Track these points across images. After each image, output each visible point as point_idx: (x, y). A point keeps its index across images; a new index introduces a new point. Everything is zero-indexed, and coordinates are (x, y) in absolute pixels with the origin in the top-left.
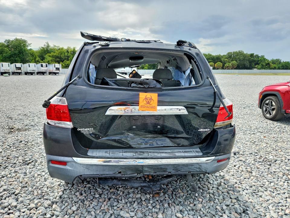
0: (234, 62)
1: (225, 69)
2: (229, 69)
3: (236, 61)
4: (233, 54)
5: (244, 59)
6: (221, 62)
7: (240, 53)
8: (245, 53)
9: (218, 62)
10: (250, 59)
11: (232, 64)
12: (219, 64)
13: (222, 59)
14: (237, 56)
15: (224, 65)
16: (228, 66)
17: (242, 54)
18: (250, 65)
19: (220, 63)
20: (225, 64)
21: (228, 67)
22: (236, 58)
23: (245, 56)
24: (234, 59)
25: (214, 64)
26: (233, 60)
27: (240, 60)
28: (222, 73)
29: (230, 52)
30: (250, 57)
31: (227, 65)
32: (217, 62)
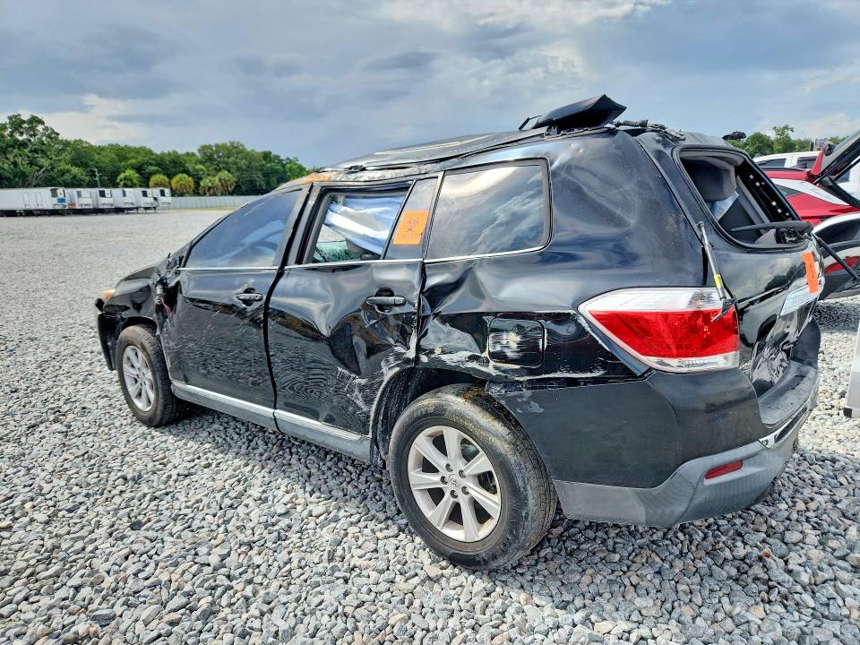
0: (224, 174)
1: (205, 194)
2: (215, 195)
3: (229, 171)
4: (218, 152)
5: (249, 167)
6: (186, 172)
7: (234, 150)
8: (249, 148)
9: (180, 175)
10: (263, 165)
11: (220, 180)
12: (181, 179)
13: (189, 166)
14: (228, 157)
15: (197, 184)
16: (210, 185)
17: (241, 152)
18: (268, 183)
19: (185, 175)
20: (201, 179)
21: (210, 188)
22: (227, 163)
23: (249, 156)
24: (221, 166)
25: (167, 180)
26: (220, 170)
27: (239, 169)
28: (199, 206)
29: (208, 144)
30: (264, 162)
31: (205, 182)
32: (174, 175)
